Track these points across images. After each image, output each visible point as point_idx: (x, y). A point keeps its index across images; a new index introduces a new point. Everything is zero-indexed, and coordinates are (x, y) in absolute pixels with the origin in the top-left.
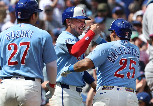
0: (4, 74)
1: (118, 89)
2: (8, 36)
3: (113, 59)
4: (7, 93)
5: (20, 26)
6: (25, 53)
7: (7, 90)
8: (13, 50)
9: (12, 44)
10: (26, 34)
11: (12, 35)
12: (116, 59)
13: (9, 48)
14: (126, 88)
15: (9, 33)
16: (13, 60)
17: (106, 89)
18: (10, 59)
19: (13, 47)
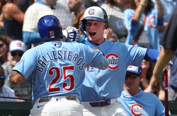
1: (57, 100)
3: (41, 68)
12: (44, 67)
14: (67, 97)
17: (43, 101)
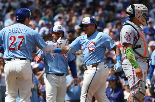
0: (7, 56)
2: (10, 31)
4: (9, 70)
5: (19, 25)
6: (21, 43)
7: (10, 68)
8: (12, 40)
9: (13, 36)
10: (22, 31)
11: (13, 30)
13: (11, 39)
15: (11, 29)
16: (12, 47)
18: (10, 46)
19: (13, 38)
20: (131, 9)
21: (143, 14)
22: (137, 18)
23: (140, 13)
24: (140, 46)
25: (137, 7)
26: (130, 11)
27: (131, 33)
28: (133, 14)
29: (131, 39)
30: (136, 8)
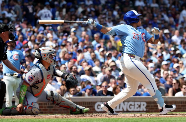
20: (38, 53)
21: (49, 55)
22: (45, 60)
23: (46, 55)
24: (38, 88)
25: (43, 50)
26: (37, 55)
27: (35, 76)
28: (40, 57)
29: (32, 81)
30: (42, 52)
